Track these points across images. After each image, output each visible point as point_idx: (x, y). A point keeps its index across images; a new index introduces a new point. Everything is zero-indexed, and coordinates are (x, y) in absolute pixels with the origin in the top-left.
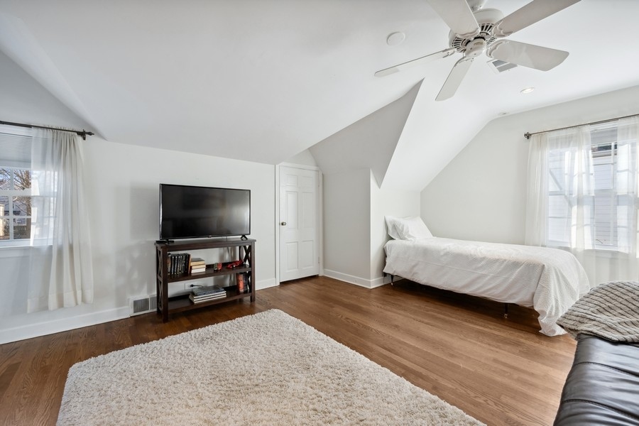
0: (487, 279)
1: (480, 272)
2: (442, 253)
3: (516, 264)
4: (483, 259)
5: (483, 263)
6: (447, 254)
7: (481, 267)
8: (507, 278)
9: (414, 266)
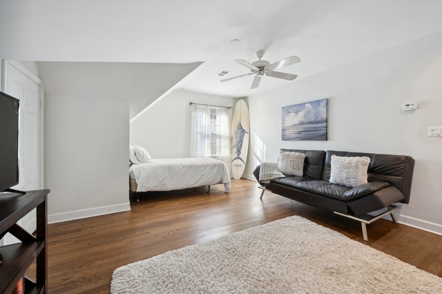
0: (206, 175)
1: (202, 173)
2: (181, 167)
3: (215, 165)
4: (202, 166)
5: (202, 168)
6: (184, 167)
7: (202, 170)
8: (213, 173)
9: (163, 180)
